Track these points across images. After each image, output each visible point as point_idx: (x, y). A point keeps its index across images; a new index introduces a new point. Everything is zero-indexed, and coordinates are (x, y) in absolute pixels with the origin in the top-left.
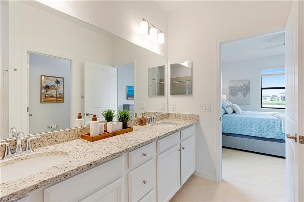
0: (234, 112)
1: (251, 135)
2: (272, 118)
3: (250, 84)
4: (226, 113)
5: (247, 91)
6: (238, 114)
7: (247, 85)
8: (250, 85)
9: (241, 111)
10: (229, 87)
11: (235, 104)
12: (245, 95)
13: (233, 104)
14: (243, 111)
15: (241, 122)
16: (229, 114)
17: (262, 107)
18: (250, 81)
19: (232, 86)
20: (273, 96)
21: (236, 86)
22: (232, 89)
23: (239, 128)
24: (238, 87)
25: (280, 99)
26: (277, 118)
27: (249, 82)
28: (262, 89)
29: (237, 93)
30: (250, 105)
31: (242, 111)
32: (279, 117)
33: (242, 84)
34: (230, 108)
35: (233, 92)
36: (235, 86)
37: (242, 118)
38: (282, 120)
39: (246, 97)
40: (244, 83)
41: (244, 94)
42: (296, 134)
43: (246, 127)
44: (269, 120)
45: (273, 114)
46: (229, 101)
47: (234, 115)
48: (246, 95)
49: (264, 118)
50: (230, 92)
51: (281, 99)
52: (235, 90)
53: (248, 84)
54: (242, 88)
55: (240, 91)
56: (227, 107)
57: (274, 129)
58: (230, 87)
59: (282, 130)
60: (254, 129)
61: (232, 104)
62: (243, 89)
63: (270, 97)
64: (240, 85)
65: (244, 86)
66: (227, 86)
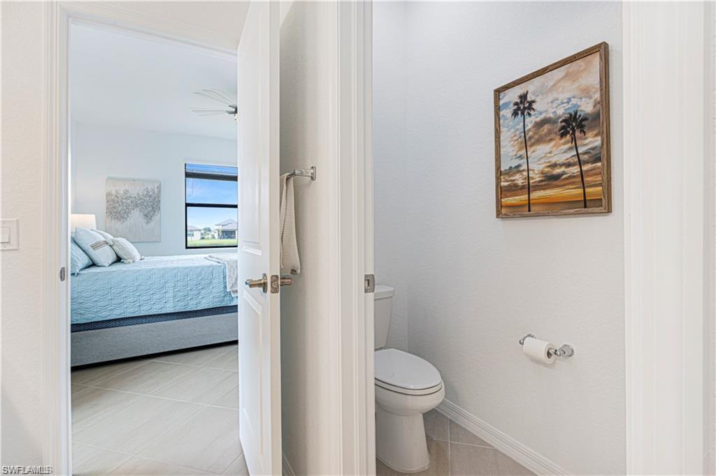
0: (119, 260)
1: (163, 312)
2: (208, 264)
3: (160, 192)
4: (93, 264)
5: (153, 208)
6: (129, 263)
7: (154, 193)
8: (162, 192)
9: (138, 257)
10: (105, 195)
11: (119, 239)
12: (148, 217)
13: (116, 239)
14: (143, 257)
15: (138, 283)
16: (104, 266)
17: (187, 248)
18: (160, 185)
19: (114, 193)
20: (205, 229)
21: (125, 193)
22: (113, 200)
23: (131, 299)
24: (130, 197)
25: (216, 235)
26: (216, 264)
27: (159, 188)
28: (187, 205)
29: (127, 213)
30: (160, 242)
31: (141, 256)
32: (221, 260)
33: (142, 189)
34: (107, 247)
35: (117, 209)
36: (121, 192)
37: (139, 271)
38: (227, 266)
39: (152, 224)
40: (147, 188)
41: (146, 216)
42: (265, 275)
43: (151, 292)
44: (203, 268)
45: (210, 256)
46: (106, 232)
47: (119, 267)
48: (151, 219)
49: (192, 265)
50: (107, 208)
51: (219, 235)
52: (122, 203)
53: (156, 192)
54: (140, 199)
55: (137, 206)
56: (96, 246)
57: (211, 286)
58: (109, 194)
59: (225, 287)
60: (170, 294)
61: (112, 237)
62: (145, 204)
63: (200, 230)
64: (135, 191)
65: (148, 195)
66: (98, 192)
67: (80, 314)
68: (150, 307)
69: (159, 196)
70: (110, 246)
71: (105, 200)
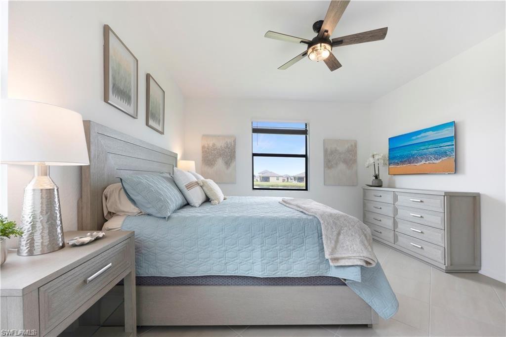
0: (208, 200)
4: (187, 204)
5: (231, 158)
7: (231, 145)
8: (236, 145)
10: (201, 147)
11: (209, 181)
13: (207, 180)
14: (226, 197)
16: (195, 207)
17: (253, 189)
18: (235, 139)
19: (206, 146)
21: (213, 146)
22: (206, 151)
24: (216, 149)
27: (235, 141)
28: (254, 155)
29: (215, 161)
30: (235, 183)
33: (224, 142)
34: (198, 188)
35: (209, 158)
36: (211, 145)
38: (321, 221)
39: (230, 169)
40: (227, 142)
41: (226, 163)
45: (284, 202)
48: (229, 165)
50: (203, 157)
52: (212, 153)
53: (233, 144)
54: (223, 150)
55: (221, 156)
56: (190, 186)
58: (203, 147)
61: (203, 179)
62: (226, 154)
64: (220, 144)
65: (227, 147)
66: (196, 145)
67: (169, 265)
68: (236, 267)
69: (234, 148)
70: (201, 186)
71: (201, 151)
